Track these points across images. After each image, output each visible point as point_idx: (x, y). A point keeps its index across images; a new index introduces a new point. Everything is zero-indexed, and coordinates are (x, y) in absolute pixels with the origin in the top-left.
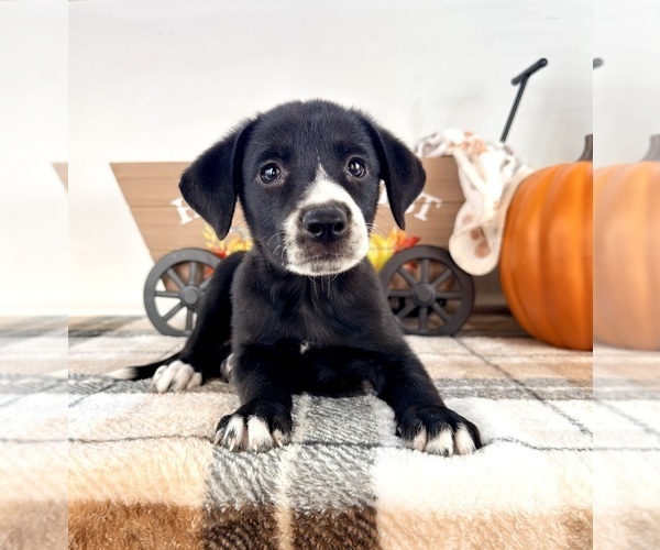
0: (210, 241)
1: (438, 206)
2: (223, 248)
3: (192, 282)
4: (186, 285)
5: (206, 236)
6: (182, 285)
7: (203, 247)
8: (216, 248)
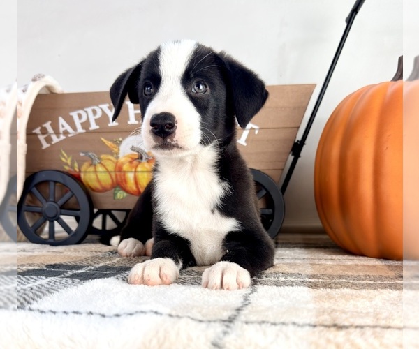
0: (67, 164)
1: (256, 132)
2: (77, 170)
3: (51, 199)
4: (47, 202)
5: (63, 159)
6: (44, 201)
7: (61, 170)
8: (72, 170)
